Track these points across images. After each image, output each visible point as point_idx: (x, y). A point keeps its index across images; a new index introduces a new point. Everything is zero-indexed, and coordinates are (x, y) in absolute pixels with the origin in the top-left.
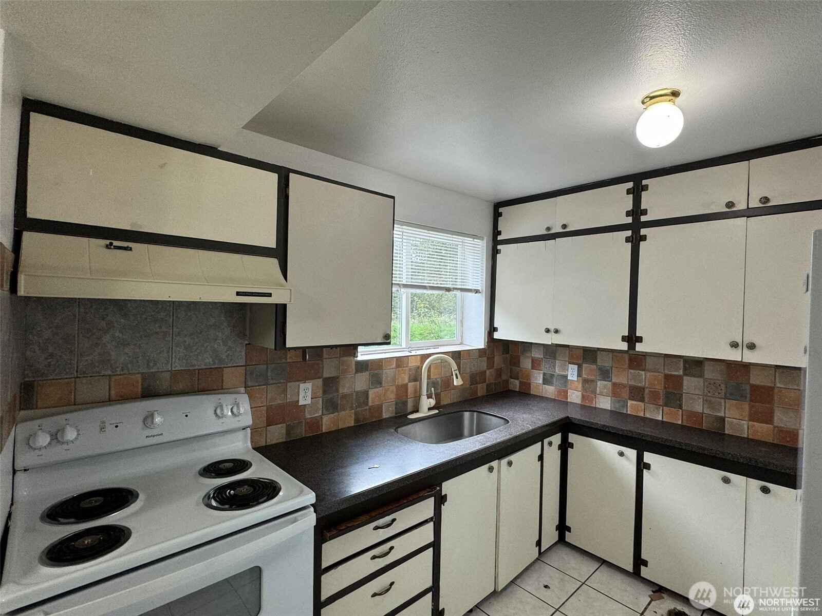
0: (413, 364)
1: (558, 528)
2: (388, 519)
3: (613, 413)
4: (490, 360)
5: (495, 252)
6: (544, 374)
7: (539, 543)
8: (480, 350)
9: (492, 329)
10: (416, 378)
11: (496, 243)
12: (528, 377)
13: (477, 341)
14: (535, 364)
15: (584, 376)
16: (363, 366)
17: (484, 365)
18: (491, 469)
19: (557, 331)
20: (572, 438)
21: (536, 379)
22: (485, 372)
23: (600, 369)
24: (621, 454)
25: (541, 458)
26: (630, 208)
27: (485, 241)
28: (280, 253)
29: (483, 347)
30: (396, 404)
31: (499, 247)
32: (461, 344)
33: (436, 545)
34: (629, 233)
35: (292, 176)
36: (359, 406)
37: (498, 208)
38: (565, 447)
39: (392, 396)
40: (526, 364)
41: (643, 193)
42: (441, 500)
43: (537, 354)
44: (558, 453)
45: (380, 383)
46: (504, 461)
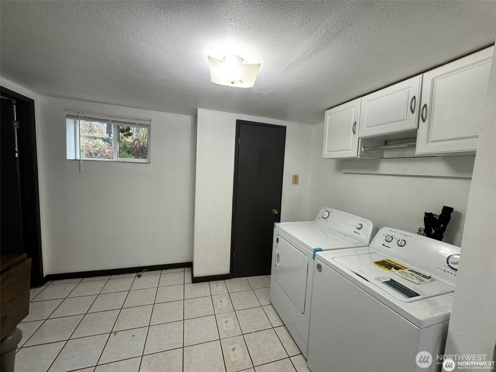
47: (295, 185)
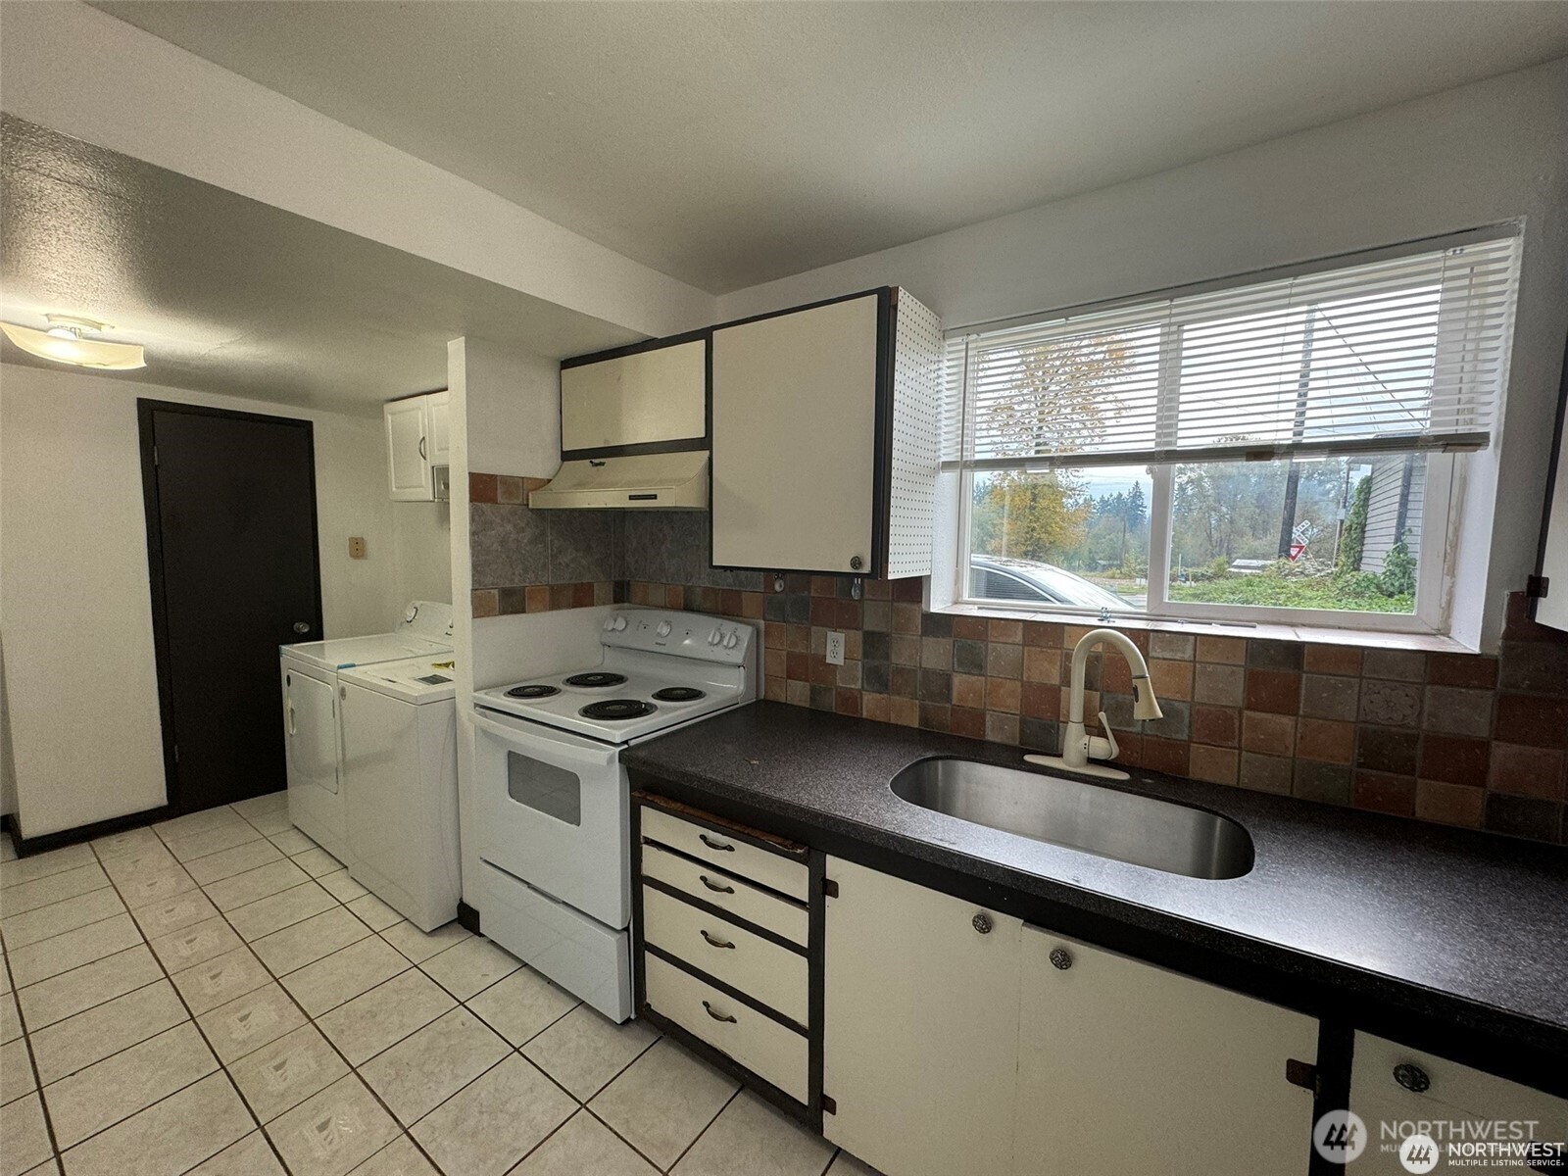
2: (722, 839)
28: (709, 444)
35: (717, 333)
39: (1011, 703)
42: (823, 885)
45: (981, 668)
47: (359, 562)
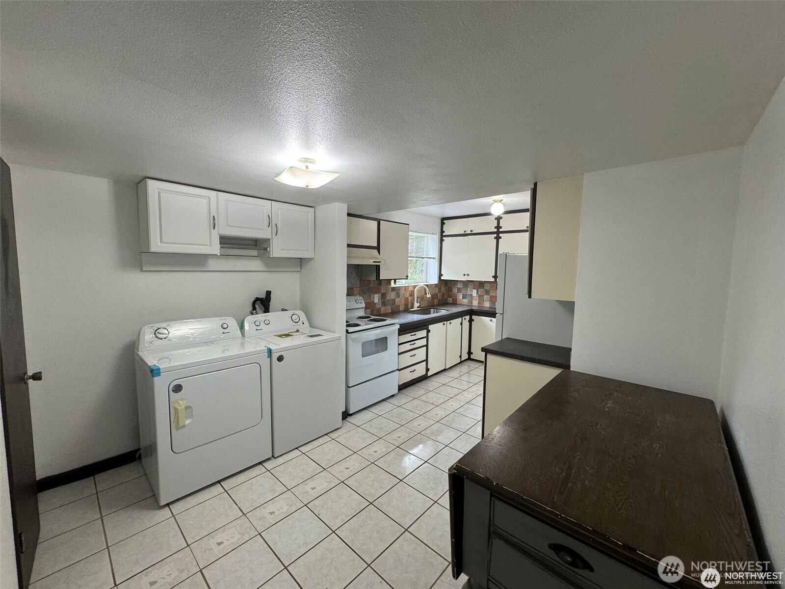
0: (411, 289)
1: (468, 353)
2: (414, 333)
3: (490, 308)
4: (440, 289)
5: (442, 240)
6: (463, 294)
7: (460, 357)
8: (435, 284)
9: (441, 275)
10: (412, 294)
11: (442, 236)
12: (456, 296)
13: (434, 281)
14: (459, 290)
15: (479, 294)
16: (394, 289)
17: (437, 291)
18: (444, 324)
19: (468, 275)
20: (474, 317)
21: (459, 297)
22: (437, 294)
23: (485, 290)
24: (491, 320)
25: (461, 324)
26: (496, 225)
27: (437, 235)
28: (378, 248)
29: (436, 283)
30: (405, 305)
31: (444, 238)
32: (426, 282)
33: (427, 346)
34: (495, 235)
35: (381, 221)
36: (392, 304)
37: (443, 220)
38: (471, 321)
39: (403, 302)
40: (455, 290)
41: (501, 220)
42: (428, 331)
43: (460, 286)
44: (468, 323)
45: (399, 296)
46: (449, 322)
